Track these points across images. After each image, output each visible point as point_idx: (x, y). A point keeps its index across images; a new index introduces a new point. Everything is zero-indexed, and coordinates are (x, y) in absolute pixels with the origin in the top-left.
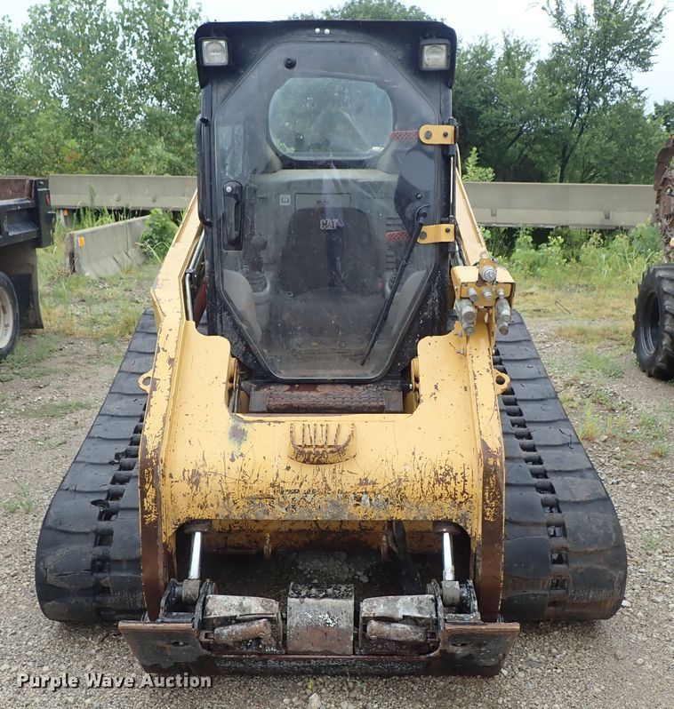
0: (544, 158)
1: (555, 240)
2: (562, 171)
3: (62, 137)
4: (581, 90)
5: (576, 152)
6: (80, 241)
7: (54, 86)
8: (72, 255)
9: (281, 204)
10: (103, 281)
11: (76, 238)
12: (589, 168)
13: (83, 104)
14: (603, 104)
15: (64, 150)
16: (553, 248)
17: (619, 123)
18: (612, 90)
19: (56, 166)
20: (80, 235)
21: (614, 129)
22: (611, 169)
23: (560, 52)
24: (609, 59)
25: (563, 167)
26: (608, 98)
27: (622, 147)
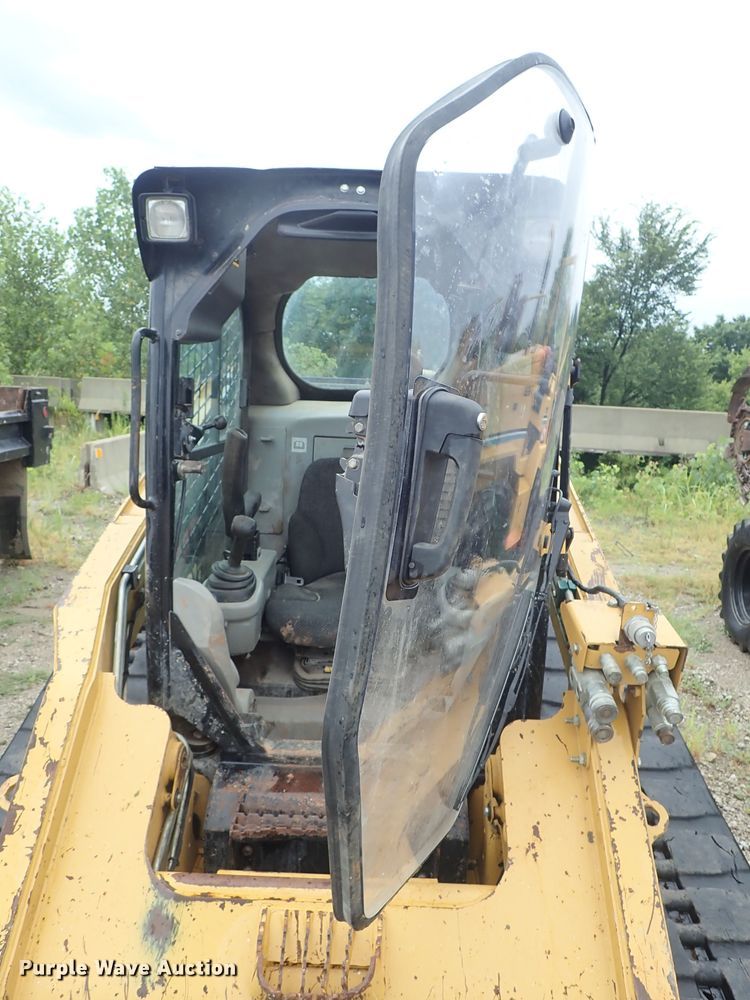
0: (586, 376)
1: (608, 468)
2: (603, 391)
3: (99, 339)
4: (624, 312)
5: (618, 371)
6: (96, 453)
7: (97, 288)
8: (87, 469)
9: (293, 450)
10: (120, 496)
11: (92, 450)
12: (630, 388)
13: (123, 307)
14: (646, 326)
15: (100, 353)
16: (606, 477)
17: (662, 345)
18: (655, 312)
19: (91, 368)
20: (97, 446)
21: (656, 351)
22: (653, 389)
23: (604, 274)
24: (653, 282)
25: (604, 386)
26: (652, 320)
27: (665, 369)
